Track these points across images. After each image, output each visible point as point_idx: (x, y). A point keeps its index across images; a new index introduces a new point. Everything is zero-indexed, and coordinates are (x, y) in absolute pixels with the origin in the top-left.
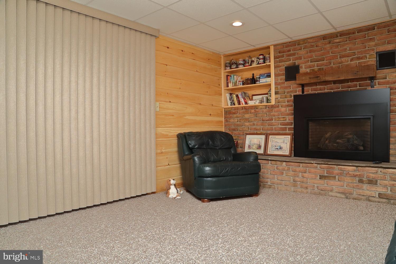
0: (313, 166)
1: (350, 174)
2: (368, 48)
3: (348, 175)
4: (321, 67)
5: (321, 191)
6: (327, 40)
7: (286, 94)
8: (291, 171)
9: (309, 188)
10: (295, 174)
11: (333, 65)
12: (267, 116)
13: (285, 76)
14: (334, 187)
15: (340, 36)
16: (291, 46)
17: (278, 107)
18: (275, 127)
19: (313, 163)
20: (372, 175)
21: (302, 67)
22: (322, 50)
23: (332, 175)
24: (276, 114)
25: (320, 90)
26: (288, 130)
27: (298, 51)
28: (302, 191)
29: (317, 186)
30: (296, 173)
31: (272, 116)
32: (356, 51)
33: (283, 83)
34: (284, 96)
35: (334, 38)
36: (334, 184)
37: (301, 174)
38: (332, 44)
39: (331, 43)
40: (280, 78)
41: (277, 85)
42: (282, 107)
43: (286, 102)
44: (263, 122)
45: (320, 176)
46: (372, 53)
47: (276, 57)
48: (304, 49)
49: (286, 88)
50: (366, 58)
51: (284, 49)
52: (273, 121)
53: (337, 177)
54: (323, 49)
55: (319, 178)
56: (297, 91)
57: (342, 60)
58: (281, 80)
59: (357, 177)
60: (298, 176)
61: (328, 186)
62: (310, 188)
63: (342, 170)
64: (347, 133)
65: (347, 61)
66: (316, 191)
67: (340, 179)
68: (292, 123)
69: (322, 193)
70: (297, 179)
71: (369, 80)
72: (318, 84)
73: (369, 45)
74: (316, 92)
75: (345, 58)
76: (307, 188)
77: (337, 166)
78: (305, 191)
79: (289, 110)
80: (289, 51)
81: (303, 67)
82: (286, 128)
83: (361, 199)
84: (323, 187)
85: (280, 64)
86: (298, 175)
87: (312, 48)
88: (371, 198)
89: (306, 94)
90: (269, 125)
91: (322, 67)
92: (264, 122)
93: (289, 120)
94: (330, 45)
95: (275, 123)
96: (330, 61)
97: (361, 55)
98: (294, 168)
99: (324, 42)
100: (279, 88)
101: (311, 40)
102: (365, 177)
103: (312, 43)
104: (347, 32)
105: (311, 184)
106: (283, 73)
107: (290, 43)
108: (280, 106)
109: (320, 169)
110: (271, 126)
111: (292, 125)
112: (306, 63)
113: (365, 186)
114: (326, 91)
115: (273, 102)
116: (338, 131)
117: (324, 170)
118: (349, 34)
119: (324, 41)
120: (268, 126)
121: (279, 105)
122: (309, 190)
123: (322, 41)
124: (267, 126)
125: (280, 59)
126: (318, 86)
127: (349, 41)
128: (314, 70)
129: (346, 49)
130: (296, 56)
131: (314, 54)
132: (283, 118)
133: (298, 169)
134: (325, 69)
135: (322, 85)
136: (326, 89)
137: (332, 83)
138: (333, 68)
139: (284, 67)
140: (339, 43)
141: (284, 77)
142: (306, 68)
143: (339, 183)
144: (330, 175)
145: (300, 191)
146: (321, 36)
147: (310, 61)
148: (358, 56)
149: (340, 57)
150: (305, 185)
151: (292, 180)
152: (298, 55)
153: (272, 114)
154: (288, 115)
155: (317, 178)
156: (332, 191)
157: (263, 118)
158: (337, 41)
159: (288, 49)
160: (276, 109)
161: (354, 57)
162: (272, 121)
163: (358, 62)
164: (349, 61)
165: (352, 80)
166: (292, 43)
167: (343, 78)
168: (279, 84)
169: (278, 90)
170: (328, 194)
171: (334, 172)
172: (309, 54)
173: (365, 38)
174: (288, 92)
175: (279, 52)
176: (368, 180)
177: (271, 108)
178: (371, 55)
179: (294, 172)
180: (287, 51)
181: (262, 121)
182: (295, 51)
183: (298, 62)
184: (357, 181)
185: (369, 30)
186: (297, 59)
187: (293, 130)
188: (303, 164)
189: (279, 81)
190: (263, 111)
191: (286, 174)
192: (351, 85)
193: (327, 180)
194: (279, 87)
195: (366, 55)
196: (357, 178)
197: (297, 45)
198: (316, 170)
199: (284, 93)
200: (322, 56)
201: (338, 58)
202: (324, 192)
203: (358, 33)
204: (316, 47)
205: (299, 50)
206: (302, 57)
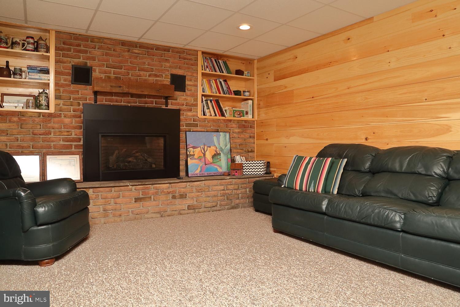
0: (127, 188)
1: (164, 192)
2: (164, 67)
3: (163, 193)
4: (117, 76)
5: (137, 216)
6: (126, 47)
7: (72, 100)
8: (100, 199)
9: (123, 215)
10: (105, 202)
11: (131, 76)
12: (40, 128)
13: (71, 77)
14: (150, 208)
15: (140, 47)
16: (82, 40)
17: (60, 116)
18: (54, 143)
19: (128, 186)
20: (183, 190)
21: (95, 71)
22: (120, 57)
23: (148, 195)
24: (56, 125)
25: (117, 102)
26: (74, 147)
27: (91, 49)
28: (114, 220)
29: (132, 211)
30: (107, 200)
31: (49, 128)
32: (154, 68)
33: (69, 86)
34: (69, 103)
35: (133, 47)
36: (150, 205)
37: (113, 200)
38: (131, 53)
39: (130, 51)
40: (62, 77)
41: (59, 86)
42: (65, 117)
43: (72, 111)
44: (34, 136)
45: (135, 199)
46: (167, 73)
47: (59, 48)
48: (98, 49)
49: (72, 92)
50: (162, 77)
51: (72, 41)
52: (52, 135)
53: (152, 197)
54: (121, 55)
55: (134, 202)
56: (88, 99)
57: (141, 73)
58: (65, 80)
59: (170, 193)
60: (109, 204)
61: (144, 208)
62: (125, 215)
63: (157, 188)
64: (134, 152)
65: (145, 76)
66: (131, 217)
67: (155, 199)
68: (80, 139)
69: (138, 217)
70: (109, 207)
71: (164, 99)
72: (113, 94)
73: (165, 65)
74: (112, 104)
75: (144, 72)
76: (120, 216)
77: (152, 186)
78: (118, 219)
79: (76, 122)
80: (79, 45)
81: (97, 71)
82: (71, 145)
83: (174, 214)
84: (139, 211)
85: (65, 59)
86: (109, 202)
87: (109, 50)
88: (182, 212)
89: (99, 104)
90: (45, 141)
91: (119, 76)
92: (36, 136)
93: (76, 135)
94: (129, 53)
95: (54, 139)
96: (128, 71)
97: (158, 73)
98: (104, 194)
99: (123, 49)
100: (61, 91)
101: (108, 42)
102: (177, 192)
103: (110, 45)
104: (146, 46)
105: (125, 210)
106: (68, 73)
107: (80, 36)
108: (63, 116)
109: (135, 191)
110: (47, 143)
111: (80, 142)
112: (100, 66)
113: (177, 201)
114: (122, 104)
115: (52, 110)
116: (125, 149)
117: (140, 192)
118: (148, 48)
119: (122, 47)
120: (43, 143)
121: (61, 113)
122: (123, 218)
123: (121, 46)
124: (41, 143)
125: (64, 52)
126: (113, 97)
127: (148, 55)
128: (110, 77)
129: (145, 63)
130: (88, 55)
131: (111, 59)
132: (68, 132)
133: (109, 195)
134: (122, 79)
135: (118, 96)
136: (123, 102)
137: (130, 96)
138: (131, 79)
139: (70, 65)
140: (138, 54)
141: (69, 78)
142: (100, 73)
143: (154, 203)
144: (145, 196)
145: (113, 221)
146: (120, 40)
147: (105, 66)
148: (155, 73)
149: (139, 69)
150: (118, 213)
151: (102, 209)
152: (90, 54)
153: (49, 125)
154: (75, 128)
155: (132, 202)
156: (147, 213)
157: (35, 131)
158: (136, 51)
159: (78, 43)
160: (56, 119)
161: (152, 73)
162: (50, 136)
163: (155, 79)
164: (147, 76)
165: (149, 96)
166: (83, 36)
167: (146, 93)
168: (62, 86)
169: (60, 93)
170: (144, 217)
171: (150, 192)
172: (104, 56)
173: (162, 58)
174: (75, 99)
175: (64, 43)
176: (180, 195)
177: (49, 117)
178: (167, 75)
179: (105, 200)
180: (76, 44)
181: (31, 135)
182: (87, 48)
183: (91, 63)
184: (171, 198)
185: (165, 51)
186: (88, 58)
187: (82, 147)
188: (115, 188)
189: (62, 82)
190: (33, 121)
191: (94, 203)
192: (149, 102)
193: (142, 202)
194: (61, 89)
195: (162, 74)
196: (170, 195)
197: (89, 41)
198: (130, 193)
199: (69, 98)
200: (120, 63)
201: (136, 70)
202: (140, 216)
203: (156, 50)
204: (114, 51)
205: (93, 48)
206: (96, 59)
